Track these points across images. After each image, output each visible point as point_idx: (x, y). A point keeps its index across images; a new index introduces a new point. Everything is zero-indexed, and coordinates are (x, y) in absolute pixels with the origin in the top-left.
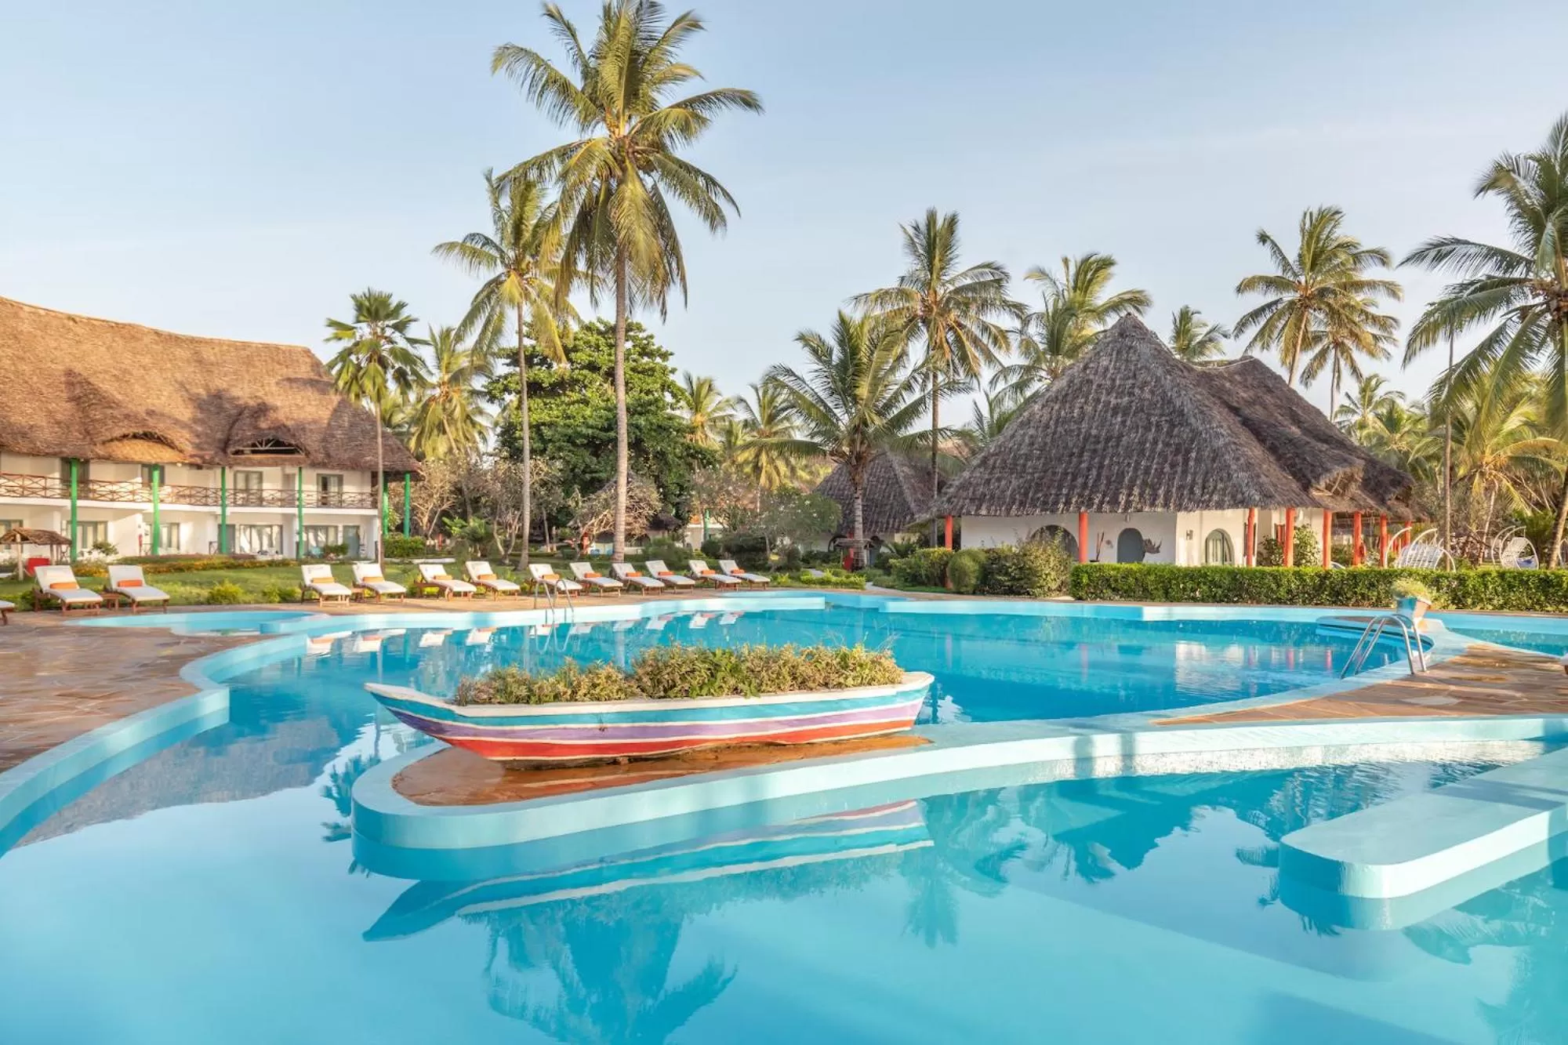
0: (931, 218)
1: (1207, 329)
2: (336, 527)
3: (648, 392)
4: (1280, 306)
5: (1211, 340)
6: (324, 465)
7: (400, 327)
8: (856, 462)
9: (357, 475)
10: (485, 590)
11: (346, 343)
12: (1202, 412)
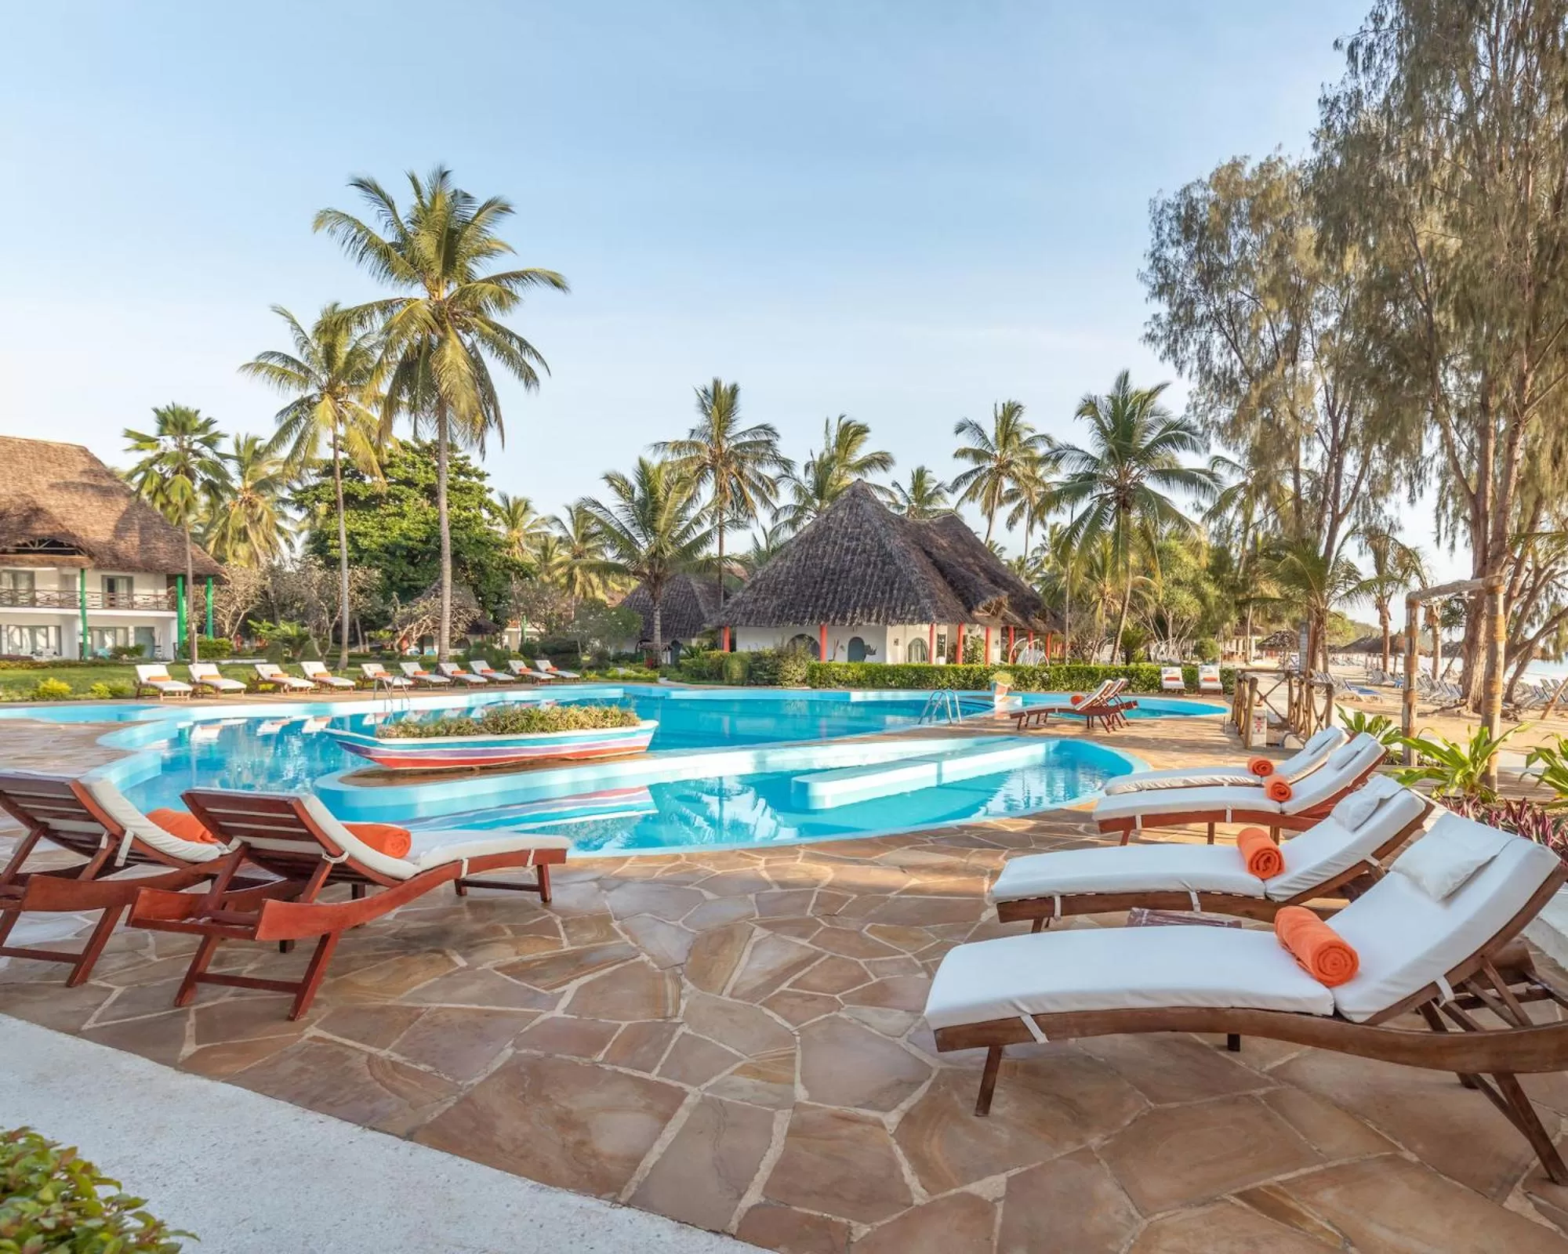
0: (717, 384)
1: (935, 485)
2: (126, 629)
3: (466, 509)
4: (983, 472)
5: (939, 493)
6: (112, 567)
7: (210, 442)
8: (654, 581)
9: (151, 578)
10: (322, 686)
11: (149, 454)
12: (903, 555)
